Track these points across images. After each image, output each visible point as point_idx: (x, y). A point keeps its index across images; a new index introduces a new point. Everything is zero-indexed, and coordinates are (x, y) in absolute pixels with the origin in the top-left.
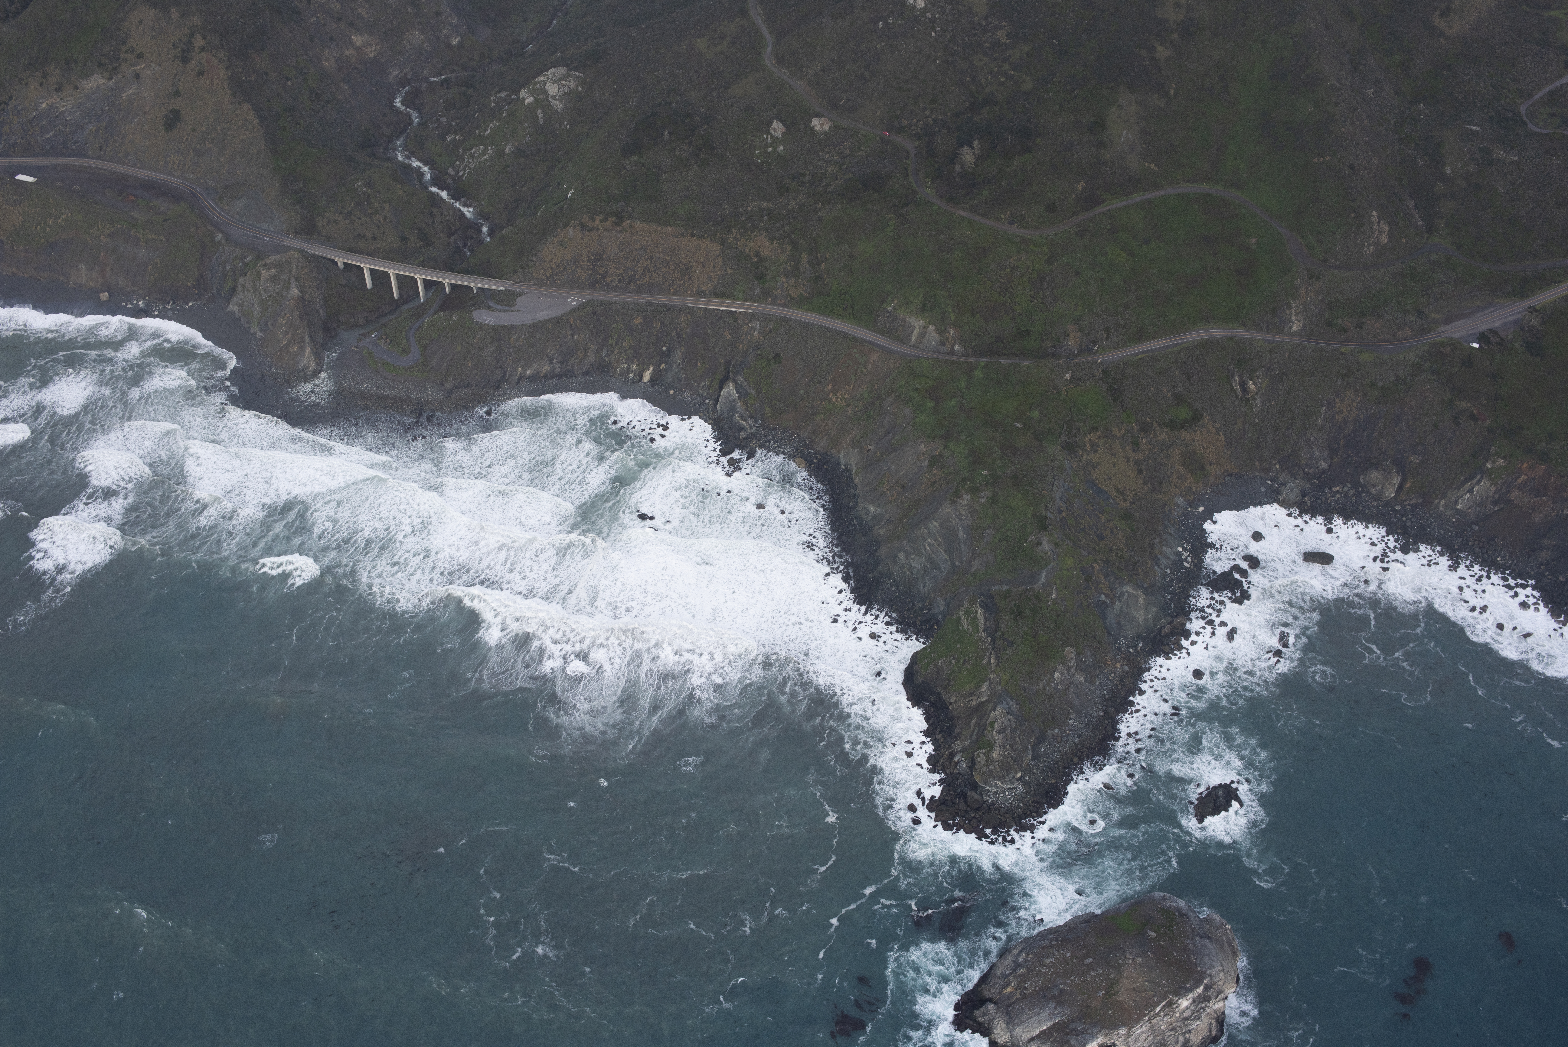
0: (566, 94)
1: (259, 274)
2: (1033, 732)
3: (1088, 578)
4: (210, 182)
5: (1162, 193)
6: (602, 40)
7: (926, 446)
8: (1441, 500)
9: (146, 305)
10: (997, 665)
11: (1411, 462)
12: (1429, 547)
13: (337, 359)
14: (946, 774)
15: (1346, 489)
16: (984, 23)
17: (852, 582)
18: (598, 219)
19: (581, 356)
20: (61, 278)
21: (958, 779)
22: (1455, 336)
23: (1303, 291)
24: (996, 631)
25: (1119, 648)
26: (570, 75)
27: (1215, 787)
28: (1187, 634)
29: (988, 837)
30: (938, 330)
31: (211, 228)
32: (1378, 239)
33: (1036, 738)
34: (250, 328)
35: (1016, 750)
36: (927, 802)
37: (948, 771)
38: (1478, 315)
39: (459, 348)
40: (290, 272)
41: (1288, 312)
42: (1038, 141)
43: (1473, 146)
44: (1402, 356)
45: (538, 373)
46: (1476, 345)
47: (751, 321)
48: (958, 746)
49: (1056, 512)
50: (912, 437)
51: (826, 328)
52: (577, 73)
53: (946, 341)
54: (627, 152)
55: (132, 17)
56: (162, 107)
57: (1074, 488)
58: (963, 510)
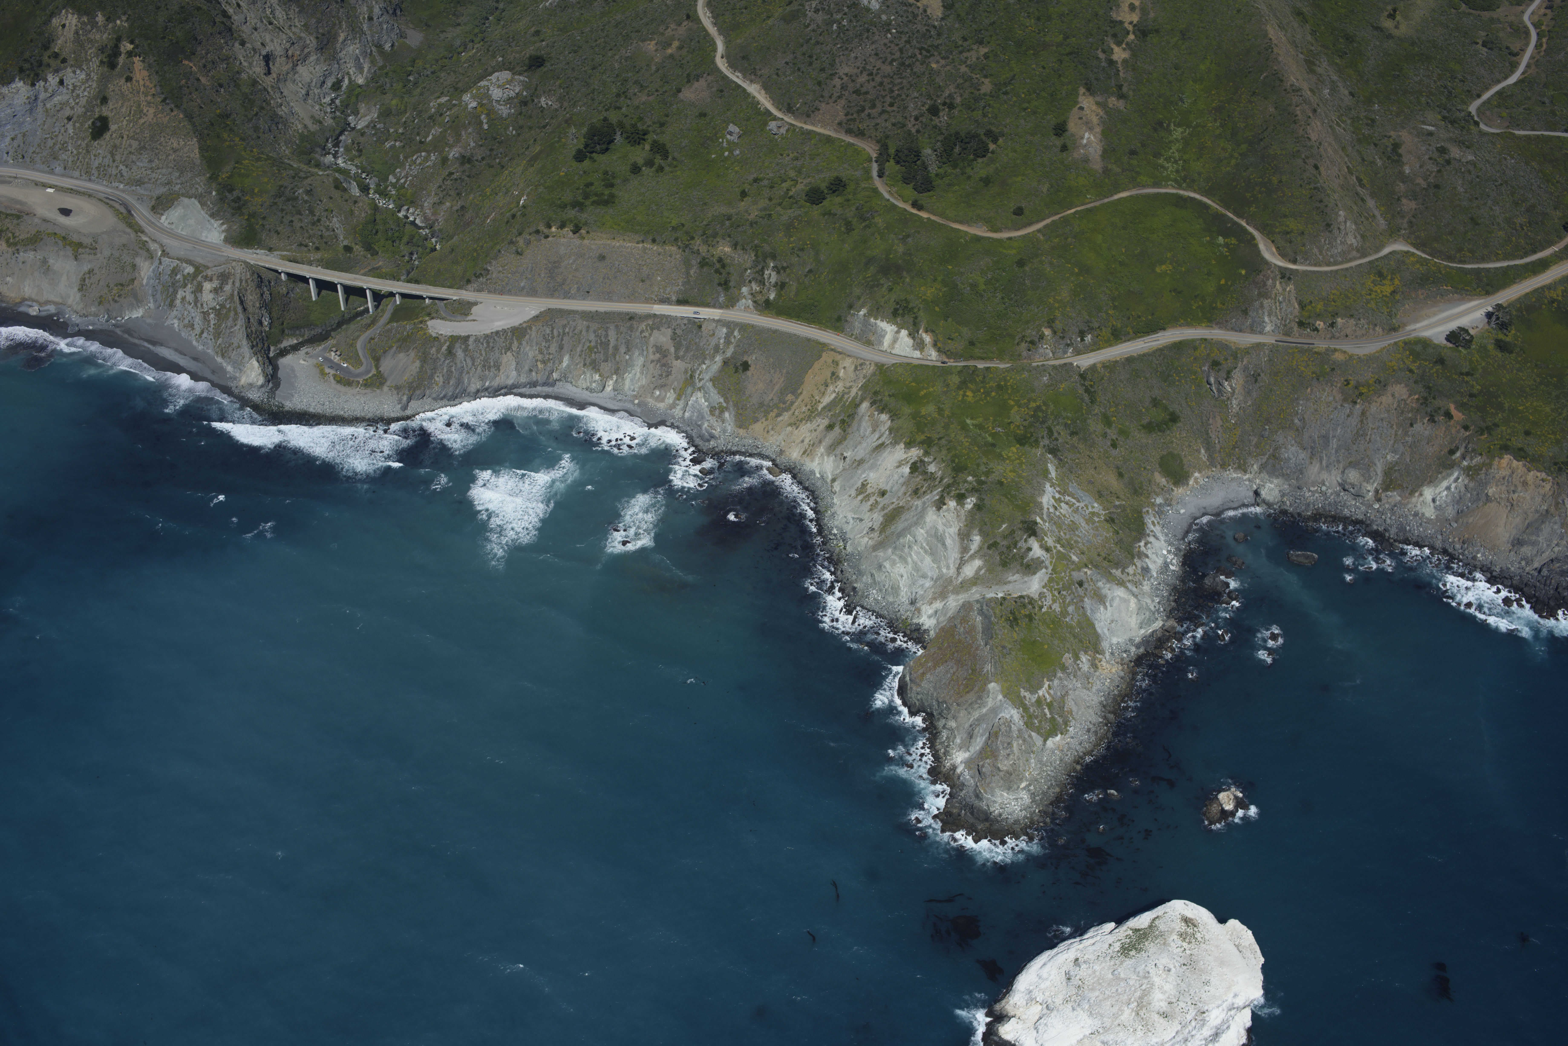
0: (511, 98)
1: (200, 286)
2: (1035, 740)
3: (1080, 583)
4: (141, 191)
6: (544, 44)
7: (906, 453)
8: (1419, 498)
10: (997, 673)
11: (1387, 460)
14: (949, 786)
15: (1324, 488)
18: (555, 226)
21: (961, 791)
22: (1425, 334)
23: (1275, 291)
24: (994, 639)
25: (1112, 654)
26: (515, 80)
30: (911, 335)
32: (1345, 238)
33: (1038, 747)
35: (1020, 759)
37: (951, 783)
38: (1448, 312)
40: (234, 283)
41: (1260, 312)
43: (1429, 145)
45: (497, 384)
47: (716, 328)
48: (959, 757)
49: (1045, 517)
50: (891, 443)
51: (795, 335)
52: (522, 78)
53: (920, 345)
54: (580, 157)
55: (54, 21)
56: (89, 114)
57: (1059, 492)
58: (950, 516)
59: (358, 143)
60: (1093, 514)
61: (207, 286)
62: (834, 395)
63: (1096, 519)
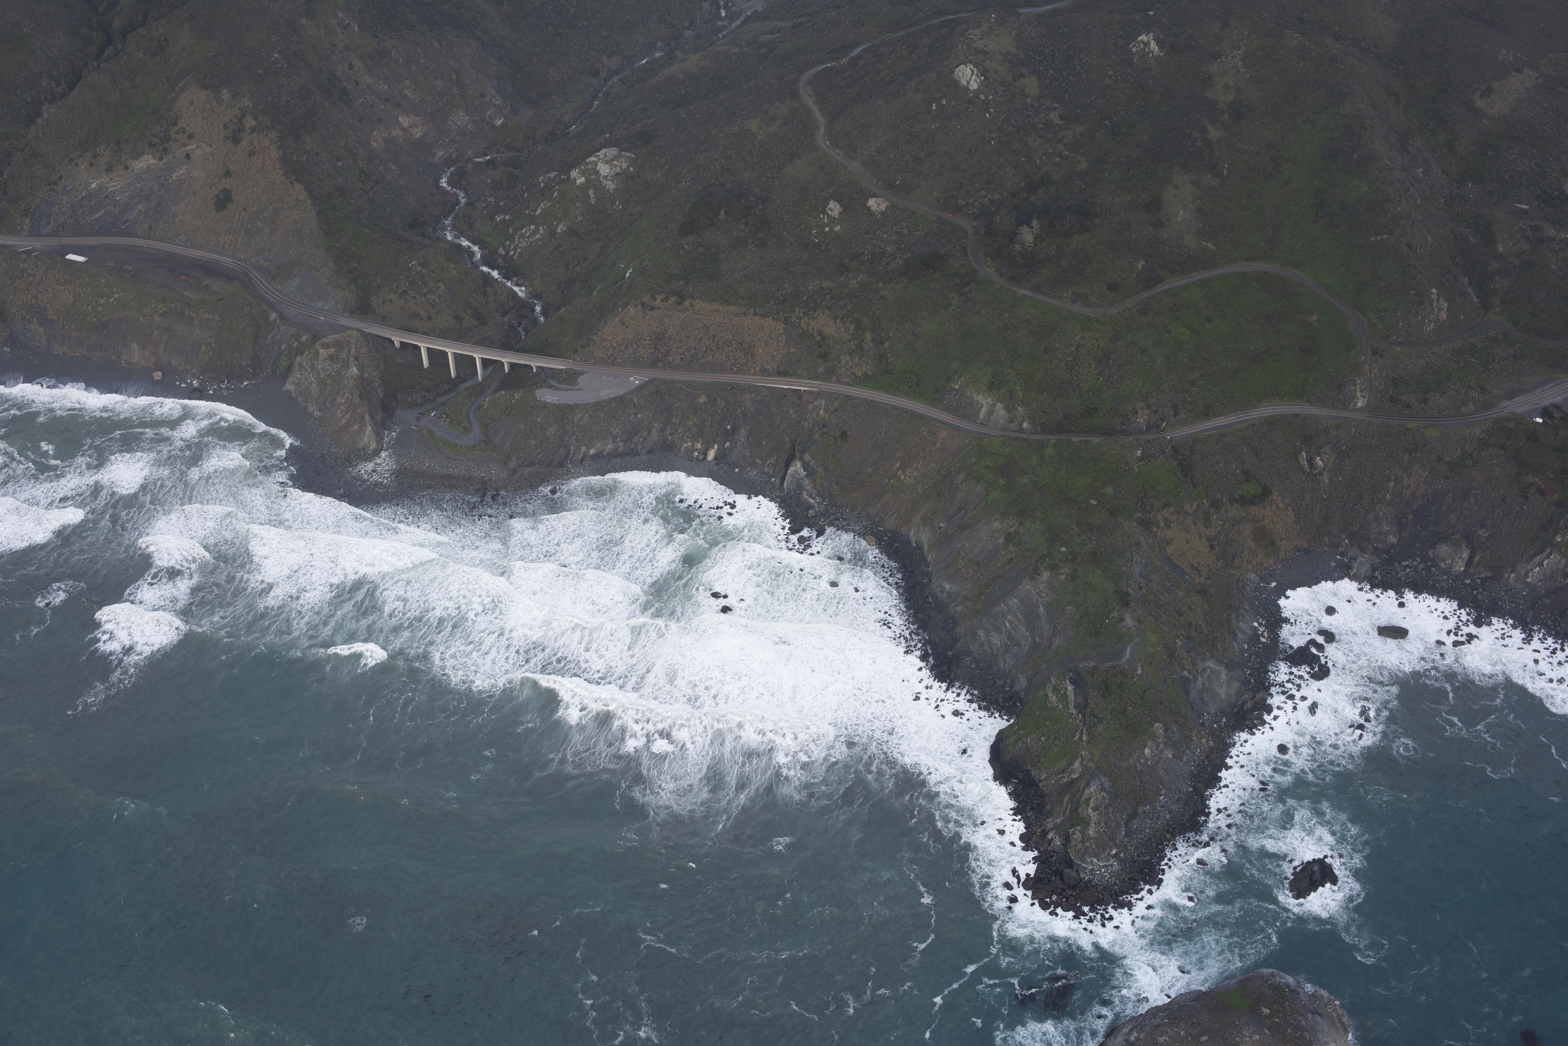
0: (618, 174)
1: (317, 353)
2: (1125, 808)
3: (1171, 654)
4: (262, 262)
5: (1220, 271)
6: (651, 121)
7: (1001, 524)
8: (1511, 574)
9: (201, 384)
10: (1089, 741)
11: (1479, 536)
12: (1501, 620)
13: (397, 438)
14: (1039, 852)
15: (1415, 563)
16: (1037, 104)
17: (931, 659)
18: (659, 298)
19: (645, 434)
20: (113, 357)
21: (1052, 857)
22: (1518, 411)
23: (1367, 367)
24: (1085, 708)
25: (1202, 724)
26: (622, 156)
27: (1308, 862)
28: (1269, 710)
29: (1086, 915)
30: (1006, 408)
31: (264, 307)
32: (1438, 315)
33: (1128, 815)
34: (307, 408)
35: (1110, 827)
36: (1022, 880)
37: (1042, 849)
38: (1539, 390)
39: (522, 427)
40: (349, 351)
41: (1352, 388)
42: (1096, 220)
43: (1523, 224)
44: (1467, 432)
45: (602, 451)
46: (1539, 420)
47: (816, 399)
48: (1050, 823)
50: (987, 514)
52: (629, 154)
53: (1015, 419)
54: (684, 231)
55: (182, 97)
56: (213, 186)
58: (1044, 586)
59: (469, 217)
61: (324, 353)
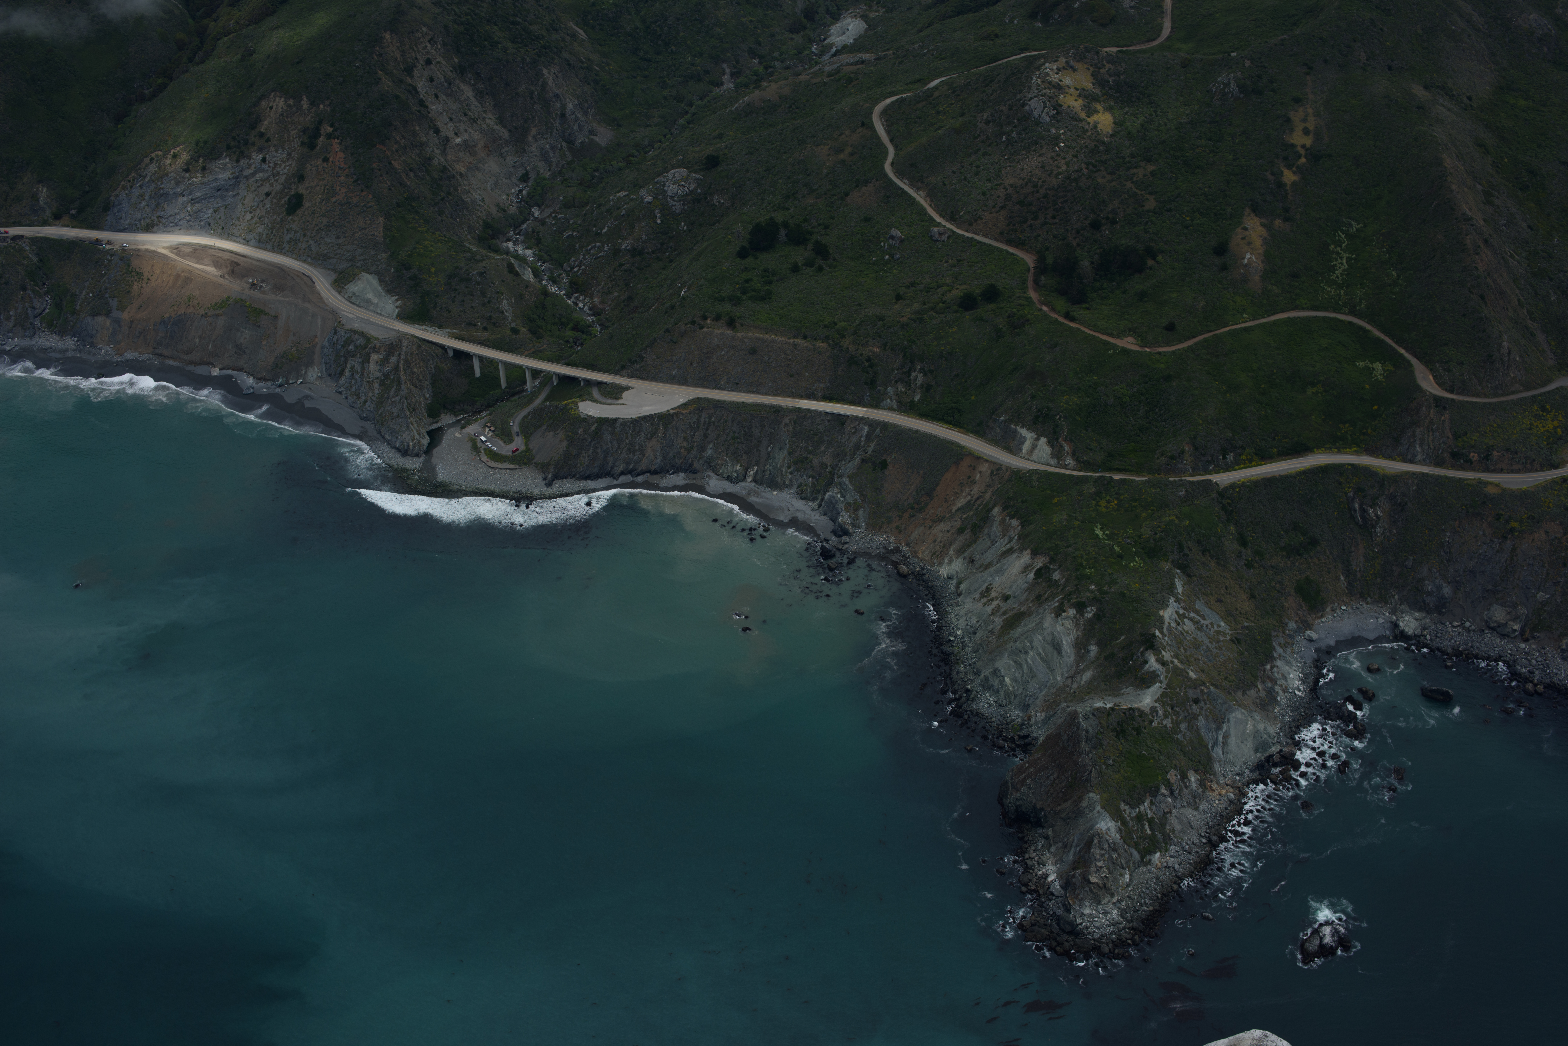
0: (685, 195)
2: (1131, 855)
3: (1196, 700)
6: (724, 145)
7: (1031, 559)
9: (256, 381)
10: (1097, 783)
11: (1538, 599)
15: (1467, 624)
21: (1050, 900)
26: (690, 177)
28: (1297, 766)
30: (1050, 443)
33: (1134, 863)
36: (1017, 922)
37: (1040, 892)
40: (399, 356)
45: (640, 467)
49: (1165, 630)
50: (1019, 548)
51: (935, 437)
52: (697, 176)
53: (1058, 454)
54: (742, 254)
55: (263, 103)
56: (286, 190)
57: (1184, 609)
58: (1068, 624)
59: (538, 232)
60: (1218, 633)
61: (374, 357)
62: (969, 498)
63: (1221, 638)
